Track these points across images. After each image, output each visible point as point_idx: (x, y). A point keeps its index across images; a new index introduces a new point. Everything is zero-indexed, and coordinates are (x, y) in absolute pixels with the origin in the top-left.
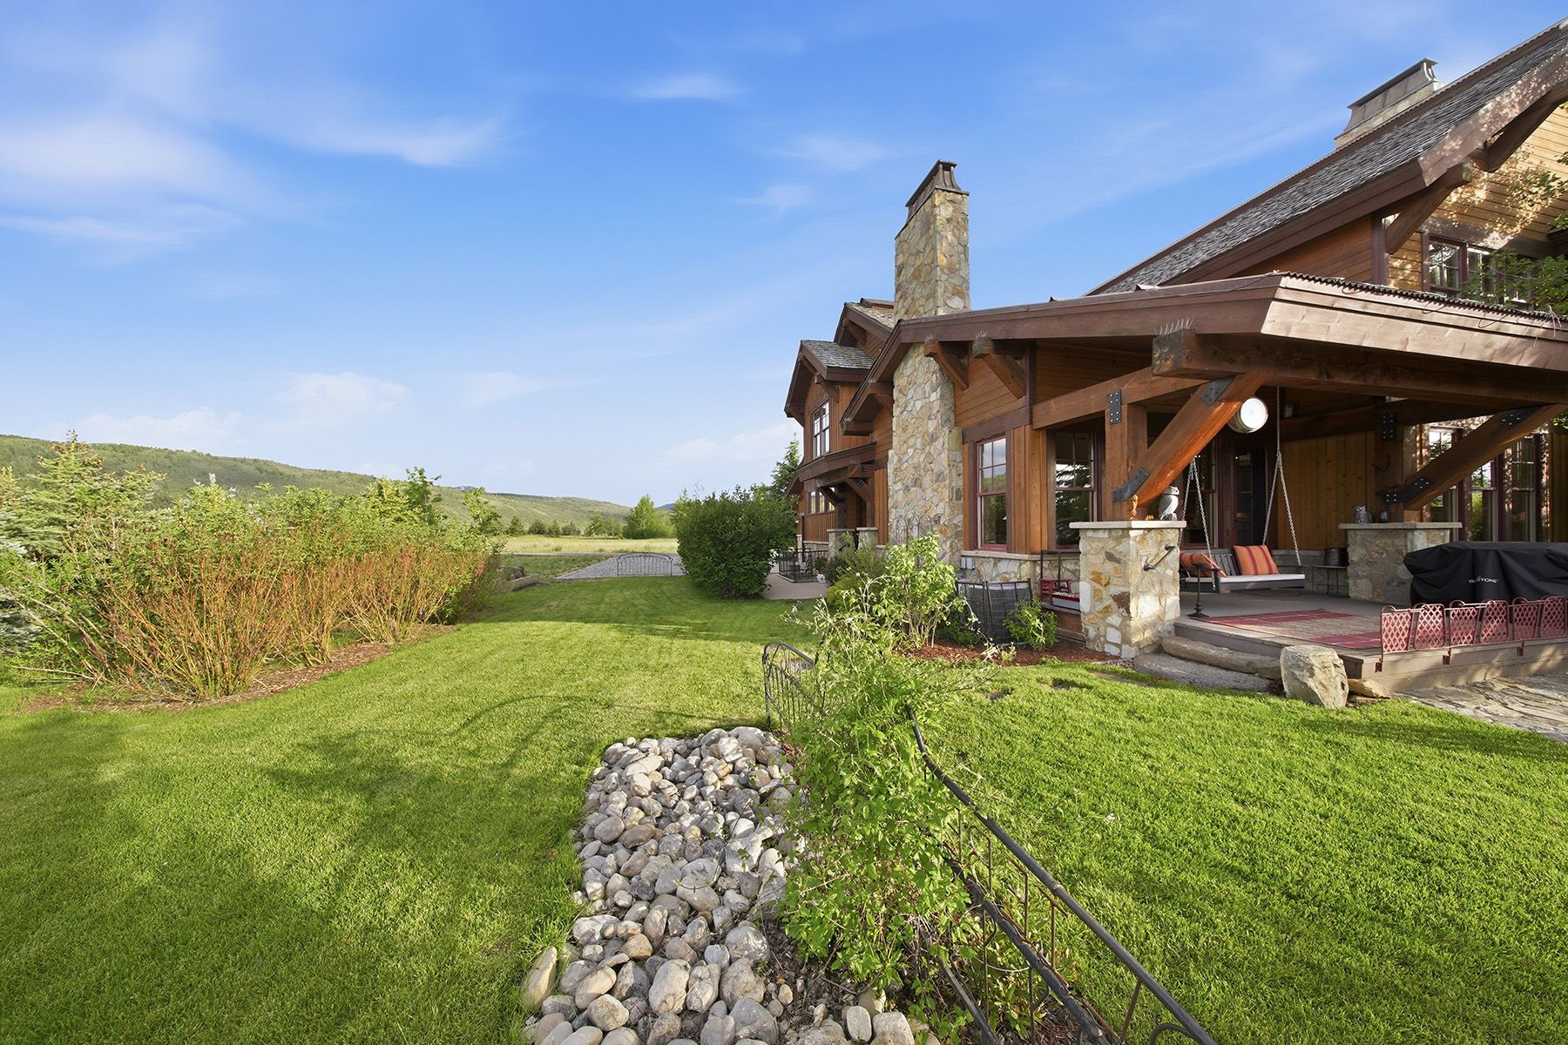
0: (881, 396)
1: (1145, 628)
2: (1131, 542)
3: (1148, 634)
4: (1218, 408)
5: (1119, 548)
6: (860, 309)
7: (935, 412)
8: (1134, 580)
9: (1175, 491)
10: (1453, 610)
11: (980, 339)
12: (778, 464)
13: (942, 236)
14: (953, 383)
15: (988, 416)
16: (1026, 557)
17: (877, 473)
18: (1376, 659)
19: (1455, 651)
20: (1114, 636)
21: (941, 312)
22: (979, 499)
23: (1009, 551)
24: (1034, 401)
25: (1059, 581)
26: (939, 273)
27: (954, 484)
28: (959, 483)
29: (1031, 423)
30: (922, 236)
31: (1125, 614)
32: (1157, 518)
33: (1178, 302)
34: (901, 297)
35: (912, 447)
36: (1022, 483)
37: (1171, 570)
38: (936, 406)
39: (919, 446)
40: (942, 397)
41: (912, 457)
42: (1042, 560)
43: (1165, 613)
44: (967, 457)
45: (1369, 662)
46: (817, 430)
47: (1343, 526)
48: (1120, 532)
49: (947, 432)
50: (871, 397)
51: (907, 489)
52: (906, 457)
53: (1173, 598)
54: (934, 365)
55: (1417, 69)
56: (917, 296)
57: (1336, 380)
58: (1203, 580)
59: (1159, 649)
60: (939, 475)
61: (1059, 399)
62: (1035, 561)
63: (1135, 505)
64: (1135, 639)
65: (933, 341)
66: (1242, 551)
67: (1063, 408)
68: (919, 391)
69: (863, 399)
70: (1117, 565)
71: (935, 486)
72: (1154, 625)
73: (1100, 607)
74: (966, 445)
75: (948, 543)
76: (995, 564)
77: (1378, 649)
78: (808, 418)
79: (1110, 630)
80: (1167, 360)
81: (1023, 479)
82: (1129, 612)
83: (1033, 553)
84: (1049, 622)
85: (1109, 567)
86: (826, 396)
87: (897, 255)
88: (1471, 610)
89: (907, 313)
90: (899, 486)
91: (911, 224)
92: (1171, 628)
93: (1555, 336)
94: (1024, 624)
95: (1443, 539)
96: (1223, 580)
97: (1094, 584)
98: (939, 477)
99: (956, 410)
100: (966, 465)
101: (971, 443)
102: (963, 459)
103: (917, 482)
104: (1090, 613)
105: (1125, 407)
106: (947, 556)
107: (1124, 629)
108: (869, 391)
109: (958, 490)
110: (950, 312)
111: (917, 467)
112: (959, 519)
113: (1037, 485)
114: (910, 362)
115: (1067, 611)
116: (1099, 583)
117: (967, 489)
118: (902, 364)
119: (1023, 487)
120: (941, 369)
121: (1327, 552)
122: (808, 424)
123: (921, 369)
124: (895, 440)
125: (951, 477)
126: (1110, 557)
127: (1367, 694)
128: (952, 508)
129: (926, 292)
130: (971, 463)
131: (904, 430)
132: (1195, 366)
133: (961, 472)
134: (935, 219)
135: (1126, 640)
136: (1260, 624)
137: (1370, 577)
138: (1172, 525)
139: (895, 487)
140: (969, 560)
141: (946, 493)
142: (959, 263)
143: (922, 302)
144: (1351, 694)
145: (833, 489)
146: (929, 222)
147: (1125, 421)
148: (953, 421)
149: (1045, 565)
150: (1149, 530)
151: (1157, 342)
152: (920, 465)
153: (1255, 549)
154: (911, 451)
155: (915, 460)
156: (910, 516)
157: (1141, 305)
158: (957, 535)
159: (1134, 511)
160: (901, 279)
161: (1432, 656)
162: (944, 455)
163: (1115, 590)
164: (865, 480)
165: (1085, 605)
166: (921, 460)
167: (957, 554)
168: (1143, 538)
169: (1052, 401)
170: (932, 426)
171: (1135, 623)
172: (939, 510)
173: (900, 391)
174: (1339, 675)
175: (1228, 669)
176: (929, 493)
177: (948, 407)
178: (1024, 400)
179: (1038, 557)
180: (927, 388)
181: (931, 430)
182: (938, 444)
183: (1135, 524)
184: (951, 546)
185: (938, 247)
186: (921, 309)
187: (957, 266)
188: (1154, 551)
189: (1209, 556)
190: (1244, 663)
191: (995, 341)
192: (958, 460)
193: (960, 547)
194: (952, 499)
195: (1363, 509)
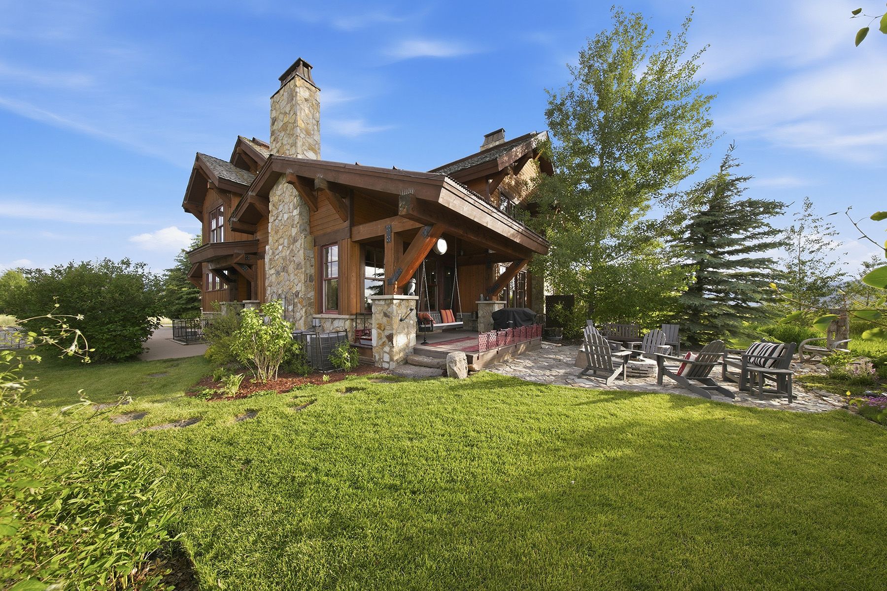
0: (259, 206)
1: (400, 351)
2: (394, 306)
3: (402, 354)
4: (428, 240)
5: (389, 310)
6: (251, 144)
7: (296, 223)
8: (395, 326)
9: (414, 281)
10: (499, 333)
11: (319, 178)
12: (183, 251)
13: (301, 108)
14: (308, 207)
15: (329, 230)
16: (347, 317)
17: (259, 262)
18: (477, 355)
19: (500, 349)
20: (386, 358)
21: (300, 157)
22: (324, 282)
23: (339, 314)
24: (352, 225)
25: (364, 330)
26: (299, 131)
27: (308, 271)
28: (312, 271)
29: (351, 237)
30: (287, 104)
31: (391, 345)
32: (406, 294)
33: (409, 179)
34: (274, 140)
35: (281, 245)
36: (346, 273)
37: (413, 320)
38: (297, 218)
39: (286, 244)
40: (300, 214)
41: (282, 251)
42: (356, 319)
43: (409, 343)
44: (317, 254)
45: (475, 356)
46: (214, 226)
47: (477, 302)
48: (389, 301)
49: (303, 236)
50: (251, 205)
51: (278, 273)
52: (277, 252)
53: (413, 335)
54: (295, 192)
55: (500, 131)
56: (285, 142)
57: (469, 236)
58: (427, 326)
59: (406, 362)
60: (298, 265)
61: (364, 225)
62: (352, 319)
63: (396, 286)
64: (395, 358)
65: (292, 174)
66: (443, 311)
67: (366, 231)
68: (286, 206)
69: (246, 206)
70: (388, 319)
71: (295, 272)
72: (404, 349)
73: (381, 343)
74: (316, 247)
75: (304, 309)
76: (332, 322)
77: (477, 351)
78: (206, 216)
79: (385, 354)
80: (404, 208)
81: (346, 271)
82: (393, 344)
83: (352, 315)
84: (354, 354)
85: (385, 320)
86: (220, 201)
87: (272, 110)
88: (504, 332)
89: (278, 152)
90: (273, 271)
91: (281, 92)
92: (412, 351)
93: (524, 232)
94: (339, 357)
95: (502, 307)
96: (434, 325)
97: (379, 330)
98: (298, 266)
99: (310, 222)
100: (316, 260)
101: (320, 247)
102: (314, 255)
103: (285, 269)
104: (376, 347)
105: (393, 234)
106: (303, 318)
107: (390, 353)
108: (249, 201)
109: (311, 276)
110: (304, 157)
111: (284, 259)
112: (311, 294)
113: (354, 274)
114: (280, 187)
115: (367, 347)
116: (380, 329)
117: (317, 275)
118: (275, 187)
119: (346, 275)
120: (299, 195)
121: (472, 313)
122: (206, 221)
123: (287, 192)
124: (270, 239)
125: (306, 267)
126: (386, 315)
127: (474, 371)
128: (306, 287)
129: (291, 141)
130: (319, 259)
131: (277, 232)
132: (415, 214)
133: (313, 264)
134: (296, 94)
135: (392, 359)
136: (446, 344)
137: (483, 323)
138: (412, 298)
139: (270, 272)
140: (317, 320)
141: (303, 277)
142: (313, 130)
143: (288, 147)
144: (469, 371)
145: (226, 272)
146: (292, 96)
147: (393, 241)
148: (309, 231)
149: (359, 321)
150: (403, 300)
151: (401, 198)
152: (286, 257)
153: (448, 311)
154: (280, 248)
155: (284, 254)
156: (280, 292)
157: (395, 177)
158: (310, 304)
159: (396, 290)
160: (275, 127)
161: (493, 352)
162: (301, 252)
163: (387, 333)
164: (250, 266)
165: (374, 343)
166: (288, 253)
167: (311, 317)
168: (400, 304)
169: (361, 226)
170: (294, 231)
171: (395, 349)
172: (298, 288)
173: (274, 205)
174: (464, 364)
175: (430, 368)
176: (292, 277)
177: (304, 221)
178: (347, 223)
179: (354, 317)
180: (291, 207)
181: (293, 234)
182: (298, 244)
183: (396, 297)
184: (306, 312)
185: (298, 114)
186: (288, 152)
187: (312, 133)
188: (405, 311)
189: (430, 314)
190: (436, 363)
191: (329, 182)
192: (311, 256)
193: (312, 312)
194: (306, 281)
195: (482, 295)
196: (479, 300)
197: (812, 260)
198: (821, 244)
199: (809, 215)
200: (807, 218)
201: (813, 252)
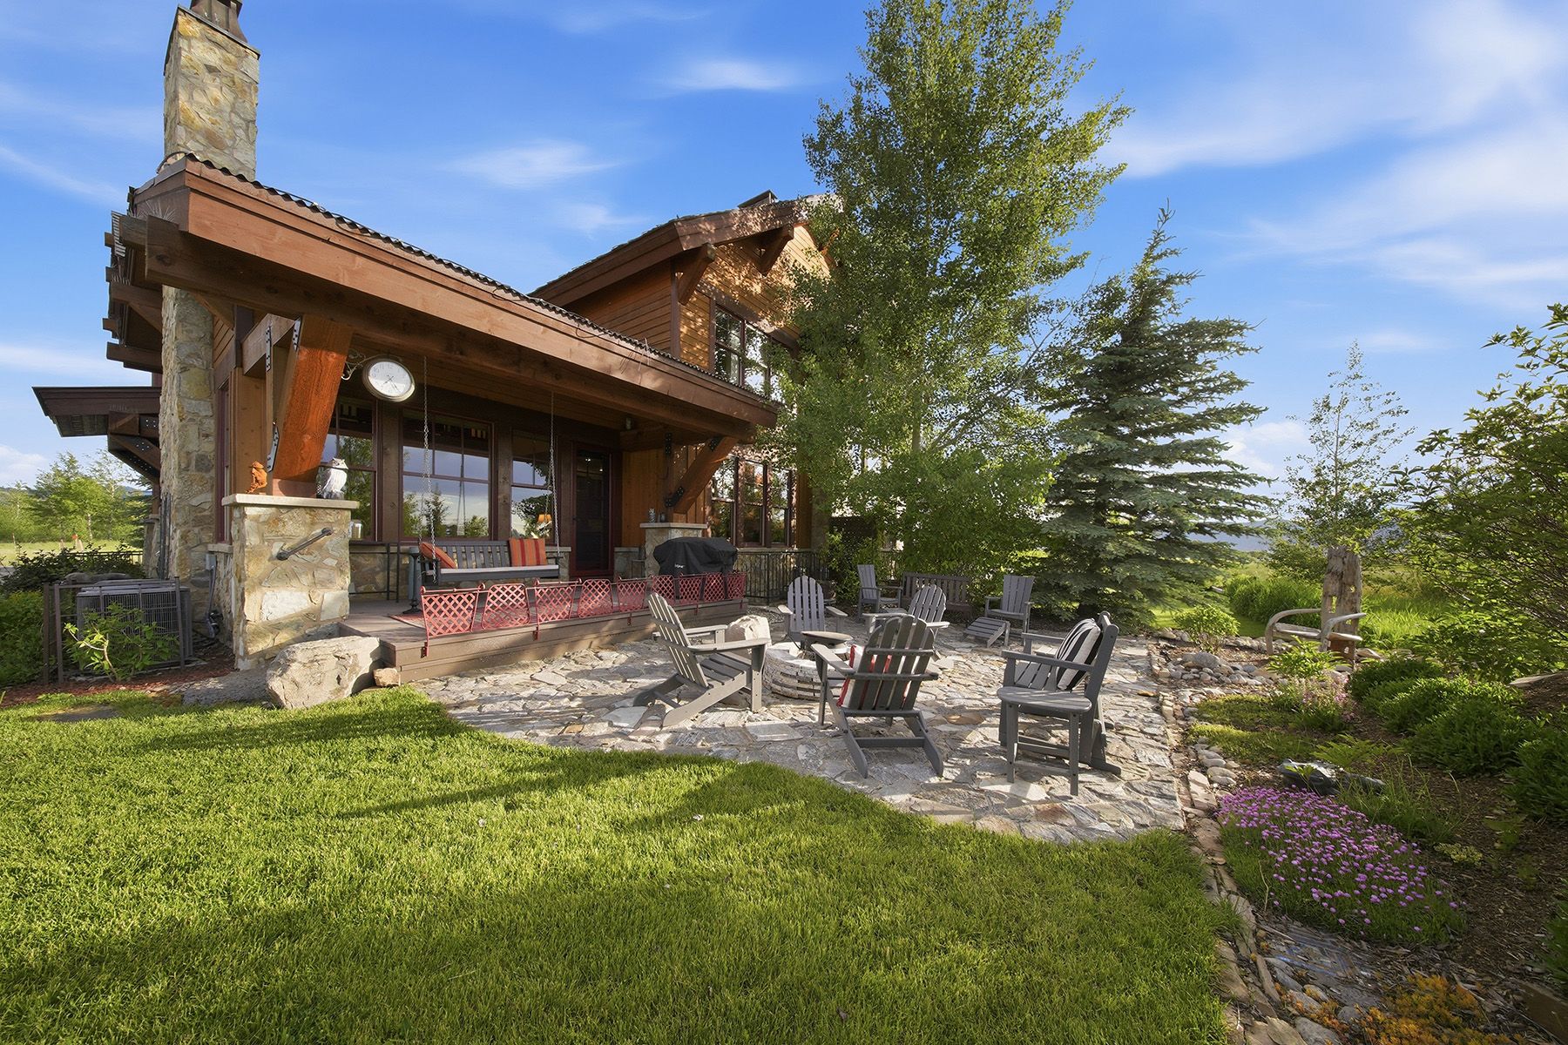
0: (140, 307)
1: (277, 631)
3: (284, 640)
4: (303, 356)
7: (173, 339)
8: (254, 572)
13: (194, 86)
18: (420, 644)
19: (545, 627)
20: (241, 647)
24: (242, 335)
26: (183, 135)
28: (206, 446)
29: (241, 364)
38: (174, 330)
40: (180, 319)
47: (642, 525)
49: (179, 368)
53: (336, 594)
60: (175, 433)
61: (252, 334)
64: (254, 650)
67: (253, 348)
71: (173, 449)
72: (295, 627)
82: (245, 615)
104: (234, 620)
105: (272, 348)
111: (168, 423)
112: (204, 499)
133: (211, 431)
134: (179, 54)
138: (329, 505)
140: (213, 557)
142: (232, 139)
147: (272, 367)
150: (286, 507)
153: (528, 542)
163: (242, 586)
168: (275, 518)
169: (249, 337)
170: (173, 358)
172: (174, 486)
176: (172, 460)
178: (234, 332)
181: (173, 366)
185: (182, 97)
187: (228, 143)
188: (299, 536)
192: (203, 414)
193: (205, 538)
194: (187, 469)
195: (652, 511)
196: (647, 520)
197: (1359, 461)
198: (1375, 431)
199: (1357, 376)
200: (1352, 382)
201: (1359, 445)
